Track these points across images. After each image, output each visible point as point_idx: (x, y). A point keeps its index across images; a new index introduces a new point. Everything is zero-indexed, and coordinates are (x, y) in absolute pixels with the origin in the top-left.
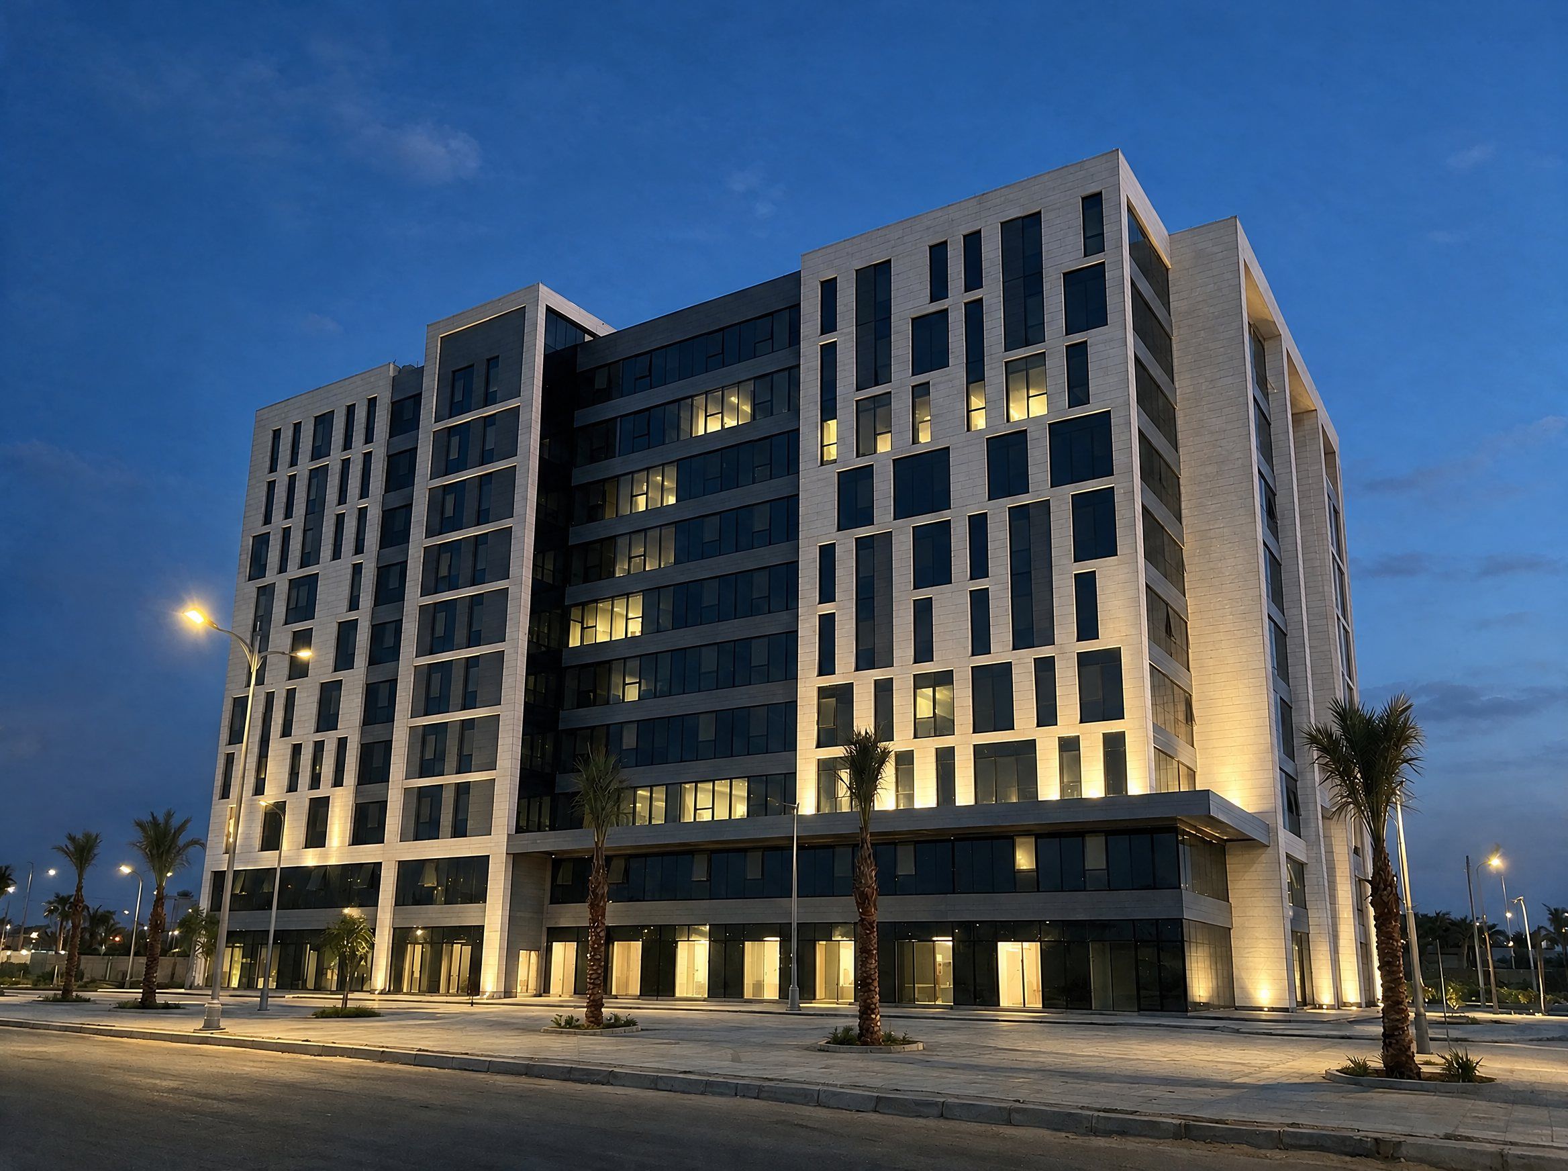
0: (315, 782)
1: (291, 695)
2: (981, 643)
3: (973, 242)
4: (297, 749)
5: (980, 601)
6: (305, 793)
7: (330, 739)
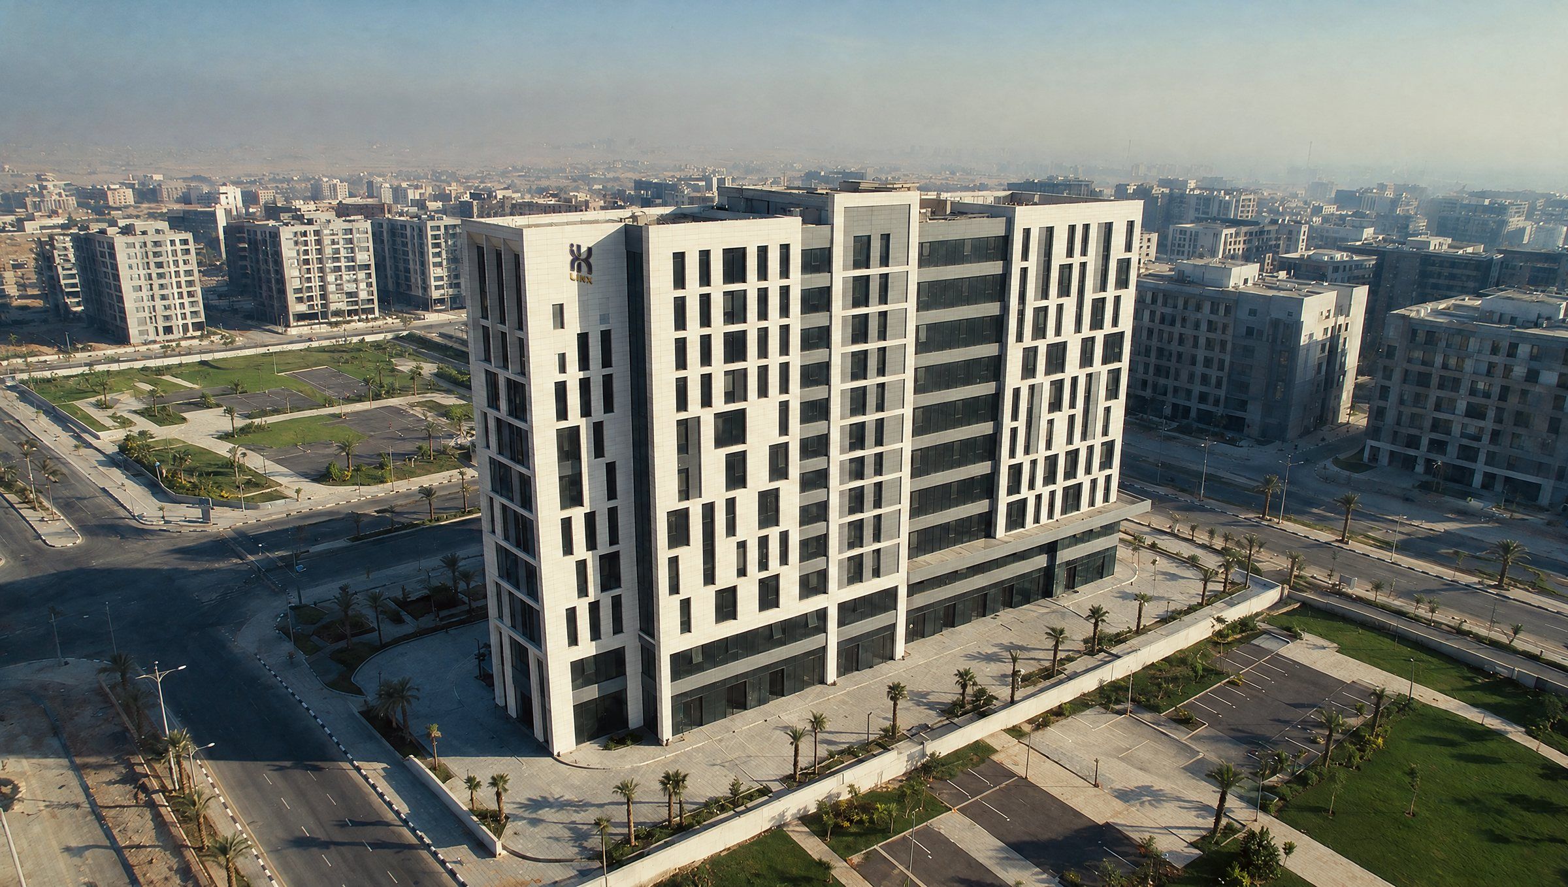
0: (763, 565)
1: (731, 504)
2: (1070, 441)
3: (1086, 227)
4: (742, 546)
5: (1072, 419)
6: (755, 574)
7: (773, 533)
